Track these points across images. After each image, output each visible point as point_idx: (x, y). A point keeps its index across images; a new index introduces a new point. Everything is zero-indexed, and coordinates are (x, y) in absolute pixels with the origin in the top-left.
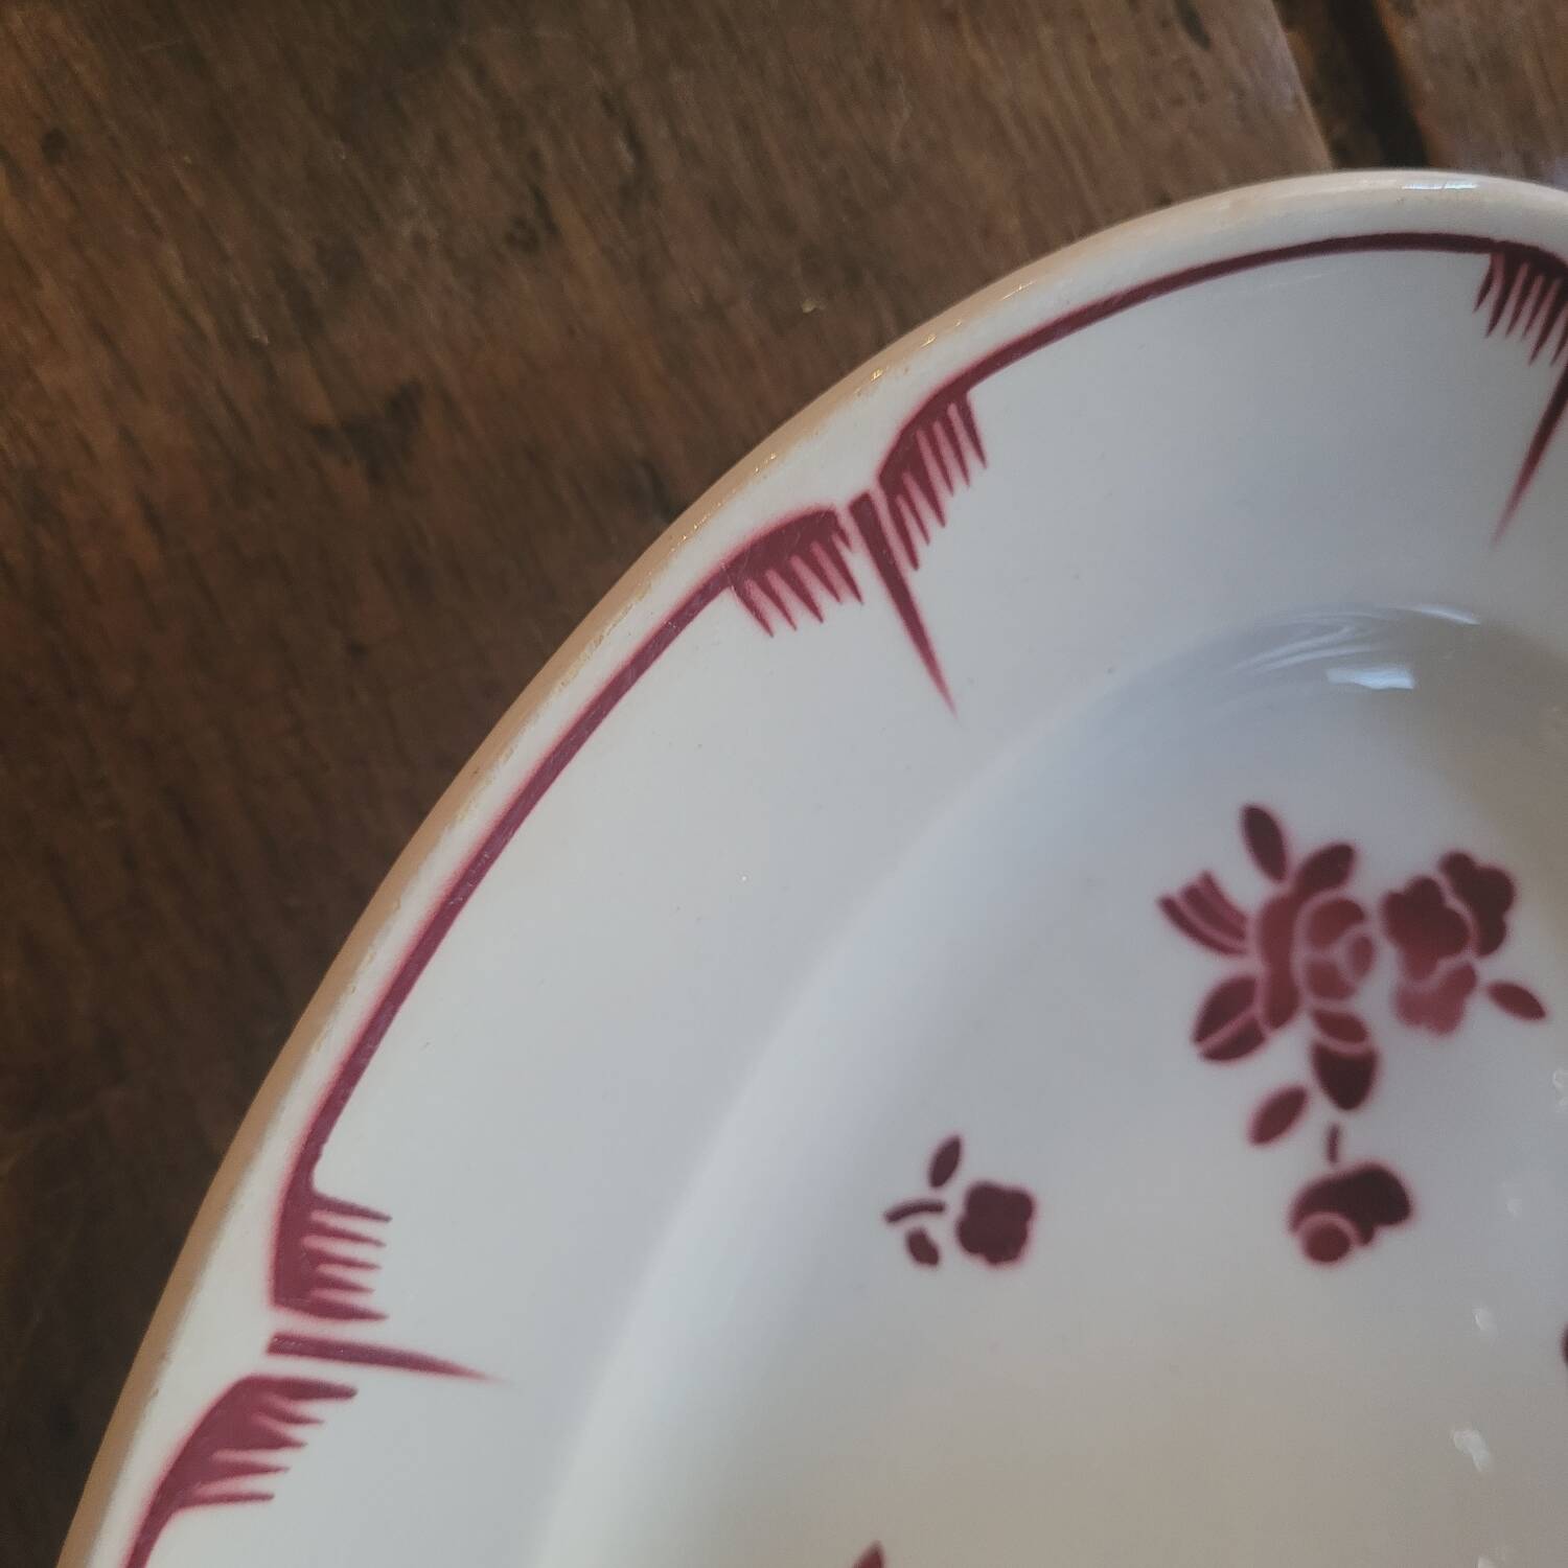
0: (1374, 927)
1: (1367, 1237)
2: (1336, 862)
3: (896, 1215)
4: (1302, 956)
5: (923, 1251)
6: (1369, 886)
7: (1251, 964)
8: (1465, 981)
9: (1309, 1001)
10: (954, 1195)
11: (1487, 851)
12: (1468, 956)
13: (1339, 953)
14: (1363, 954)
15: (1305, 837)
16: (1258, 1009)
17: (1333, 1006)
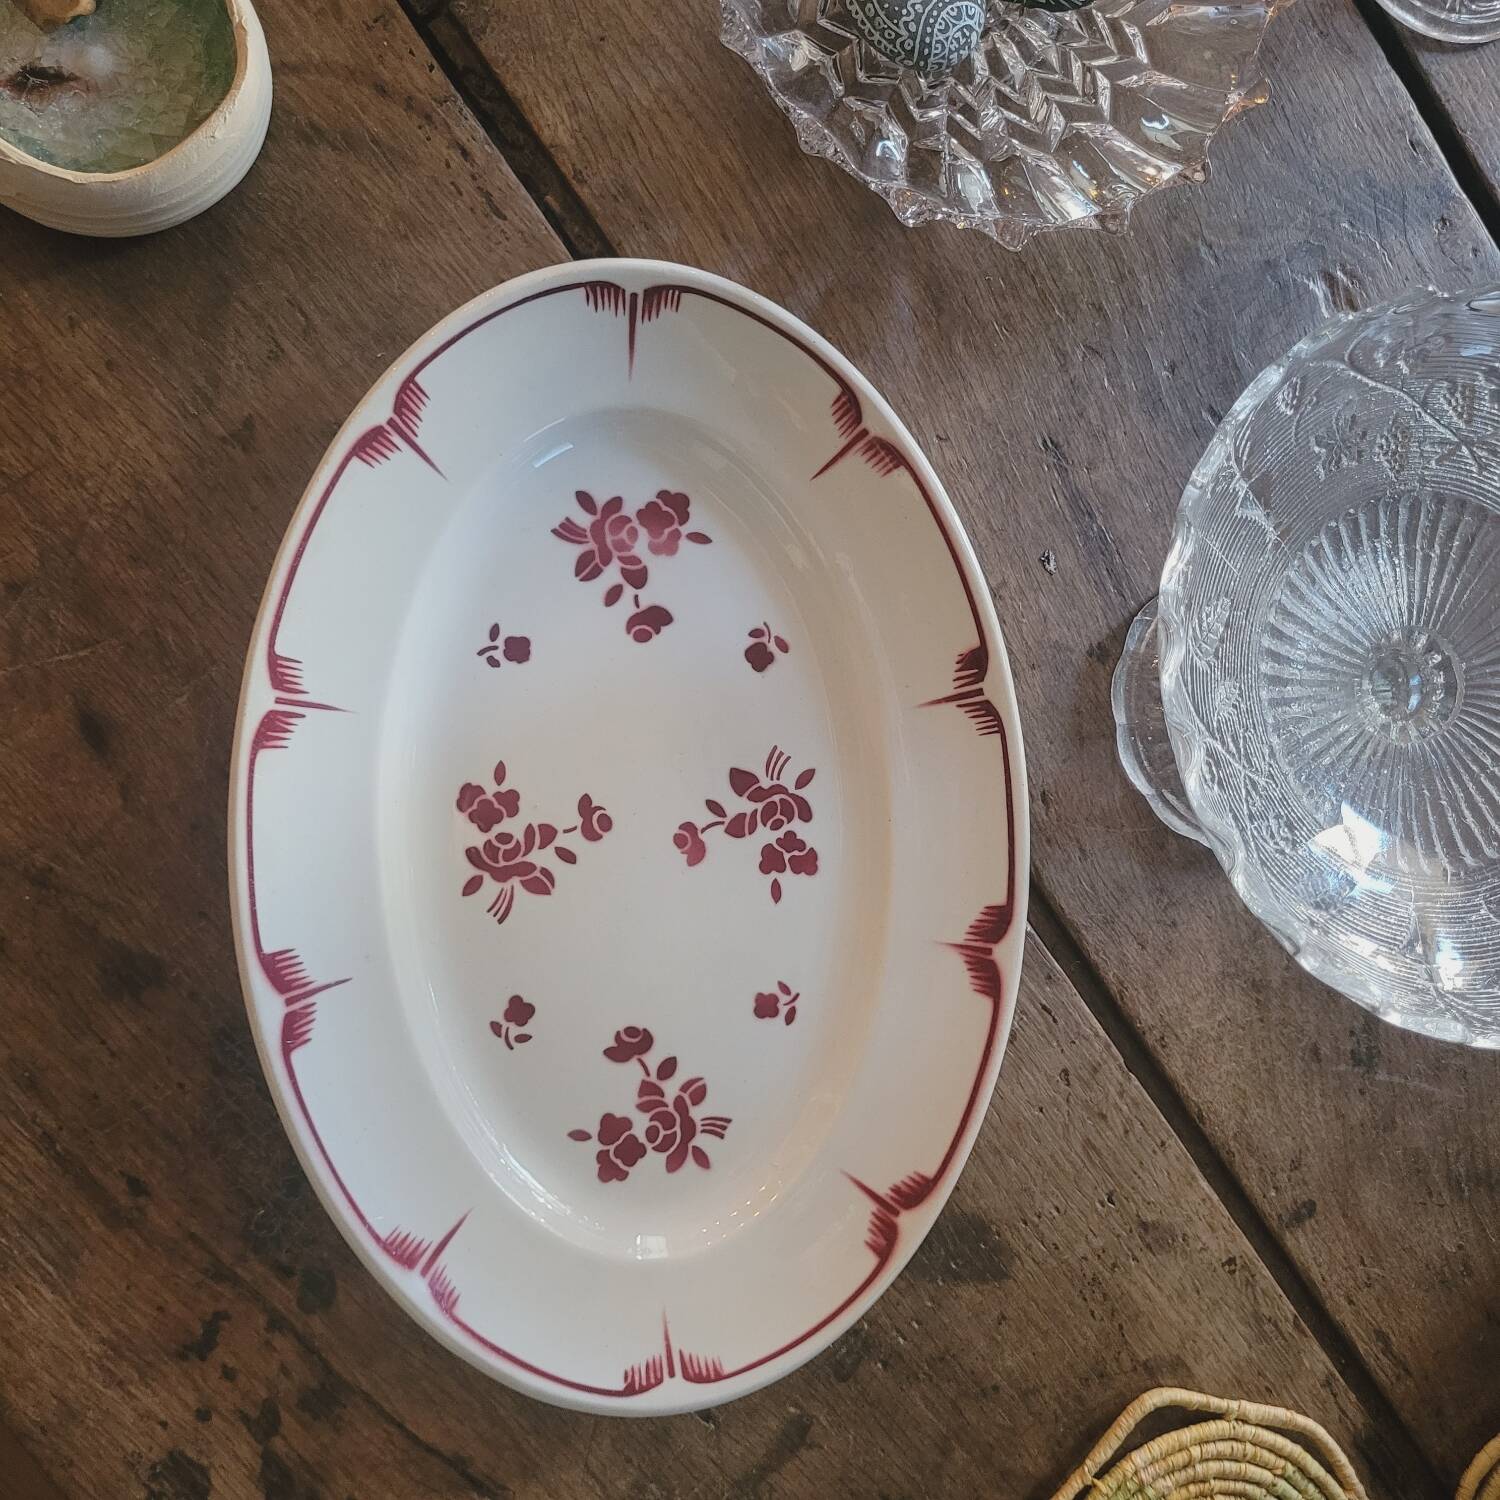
0: (636, 523)
1: (658, 632)
2: (616, 503)
3: (481, 653)
4: (609, 539)
5: (493, 663)
6: (630, 509)
7: (591, 545)
8: (676, 535)
9: (615, 554)
10: (500, 642)
11: (673, 489)
12: (676, 526)
13: (624, 535)
14: (633, 533)
15: (601, 499)
16: (597, 560)
17: (625, 554)
